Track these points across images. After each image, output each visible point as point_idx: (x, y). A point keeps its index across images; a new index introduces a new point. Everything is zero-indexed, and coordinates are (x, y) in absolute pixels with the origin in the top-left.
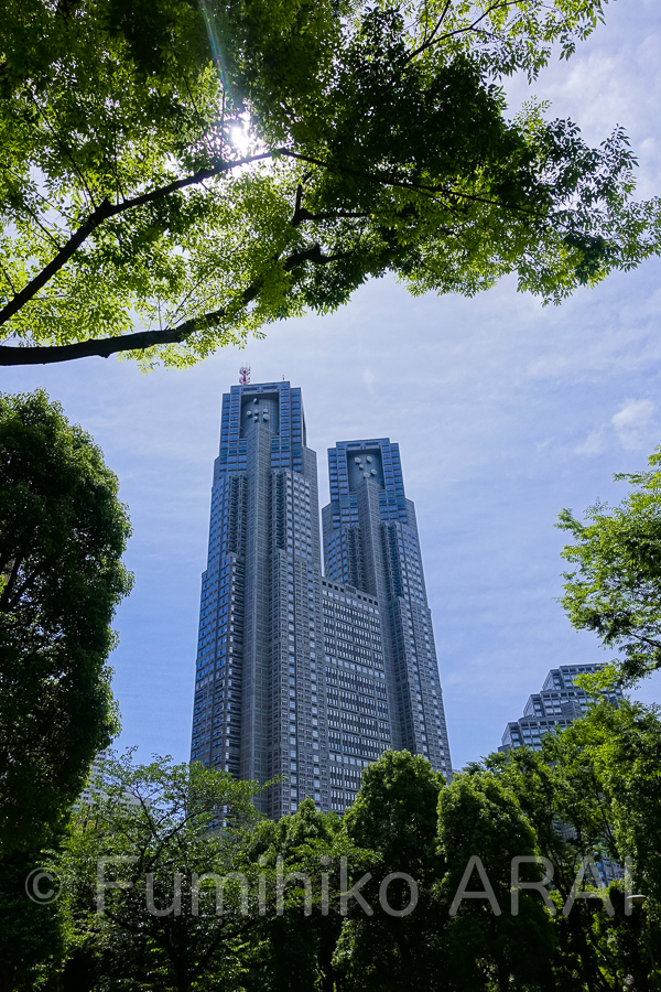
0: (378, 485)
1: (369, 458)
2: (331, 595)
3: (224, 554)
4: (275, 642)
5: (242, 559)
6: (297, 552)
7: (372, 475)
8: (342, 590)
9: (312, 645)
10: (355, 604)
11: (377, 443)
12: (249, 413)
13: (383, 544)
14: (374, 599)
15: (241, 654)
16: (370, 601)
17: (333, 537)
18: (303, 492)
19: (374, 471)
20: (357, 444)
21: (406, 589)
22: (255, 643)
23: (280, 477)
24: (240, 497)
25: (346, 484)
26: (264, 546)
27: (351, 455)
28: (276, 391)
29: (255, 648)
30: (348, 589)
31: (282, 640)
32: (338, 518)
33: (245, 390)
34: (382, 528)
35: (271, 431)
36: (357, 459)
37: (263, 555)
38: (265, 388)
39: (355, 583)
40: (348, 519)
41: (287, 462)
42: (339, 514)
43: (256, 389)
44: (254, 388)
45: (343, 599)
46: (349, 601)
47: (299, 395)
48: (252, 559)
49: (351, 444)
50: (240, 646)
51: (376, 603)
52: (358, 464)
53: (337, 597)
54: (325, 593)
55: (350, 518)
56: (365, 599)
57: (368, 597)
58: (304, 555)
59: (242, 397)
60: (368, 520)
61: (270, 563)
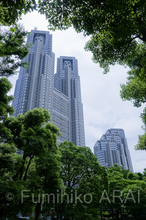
0: (71, 69)
1: (69, 62)
2: (56, 93)
3: (24, 74)
4: (38, 100)
5: (30, 76)
6: (47, 77)
7: (69, 66)
8: (59, 93)
9: (50, 104)
10: (62, 97)
11: (72, 58)
12: (36, 38)
13: (71, 84)
14: (68, 98)
15: (27, 103)
16: (67, 98)
17: (57, 81)
18: (51, 62)
19: (70, 65)
20: (66, 57)
21: (77, 97)
22: (32, 99)
23: (44, 56)
24: (31, 59)
25: (62, 67)
26: (37, 74)
27: (64, 60)
28: (45, 33)
29: (31, 101)
30: (61, 93)
31: (41, 100)
32: (59, 76)
33: (35, 31)
34: (71, 80)
35: (42, 43)
36: (65, 61)
37: (37, 76)
38: (41, 32)
39: (62, 91)
40: (61, 76)
41: (47, 52)
42: (59, 75)
43: (39, 32)
44: (39, 31)
45: (59, 95)
46: (61, 96)
47: (52, 36)
48: (33, 76)
49: (64, 57)
50: (26, 101)
51: (68, 99)
52: (65, 63)
53: (57, 94)
54: (54, 92)
55: (62, 76)
56: (65, 97)
57: (66, 97)
58: (49, 78)
59: (35, 33)
60: (67, 77)
61: (39, 79)
